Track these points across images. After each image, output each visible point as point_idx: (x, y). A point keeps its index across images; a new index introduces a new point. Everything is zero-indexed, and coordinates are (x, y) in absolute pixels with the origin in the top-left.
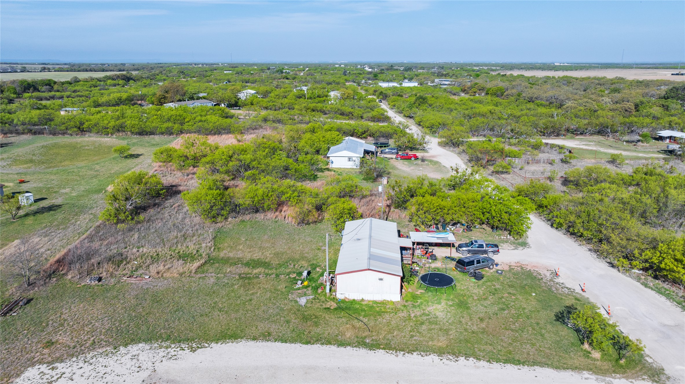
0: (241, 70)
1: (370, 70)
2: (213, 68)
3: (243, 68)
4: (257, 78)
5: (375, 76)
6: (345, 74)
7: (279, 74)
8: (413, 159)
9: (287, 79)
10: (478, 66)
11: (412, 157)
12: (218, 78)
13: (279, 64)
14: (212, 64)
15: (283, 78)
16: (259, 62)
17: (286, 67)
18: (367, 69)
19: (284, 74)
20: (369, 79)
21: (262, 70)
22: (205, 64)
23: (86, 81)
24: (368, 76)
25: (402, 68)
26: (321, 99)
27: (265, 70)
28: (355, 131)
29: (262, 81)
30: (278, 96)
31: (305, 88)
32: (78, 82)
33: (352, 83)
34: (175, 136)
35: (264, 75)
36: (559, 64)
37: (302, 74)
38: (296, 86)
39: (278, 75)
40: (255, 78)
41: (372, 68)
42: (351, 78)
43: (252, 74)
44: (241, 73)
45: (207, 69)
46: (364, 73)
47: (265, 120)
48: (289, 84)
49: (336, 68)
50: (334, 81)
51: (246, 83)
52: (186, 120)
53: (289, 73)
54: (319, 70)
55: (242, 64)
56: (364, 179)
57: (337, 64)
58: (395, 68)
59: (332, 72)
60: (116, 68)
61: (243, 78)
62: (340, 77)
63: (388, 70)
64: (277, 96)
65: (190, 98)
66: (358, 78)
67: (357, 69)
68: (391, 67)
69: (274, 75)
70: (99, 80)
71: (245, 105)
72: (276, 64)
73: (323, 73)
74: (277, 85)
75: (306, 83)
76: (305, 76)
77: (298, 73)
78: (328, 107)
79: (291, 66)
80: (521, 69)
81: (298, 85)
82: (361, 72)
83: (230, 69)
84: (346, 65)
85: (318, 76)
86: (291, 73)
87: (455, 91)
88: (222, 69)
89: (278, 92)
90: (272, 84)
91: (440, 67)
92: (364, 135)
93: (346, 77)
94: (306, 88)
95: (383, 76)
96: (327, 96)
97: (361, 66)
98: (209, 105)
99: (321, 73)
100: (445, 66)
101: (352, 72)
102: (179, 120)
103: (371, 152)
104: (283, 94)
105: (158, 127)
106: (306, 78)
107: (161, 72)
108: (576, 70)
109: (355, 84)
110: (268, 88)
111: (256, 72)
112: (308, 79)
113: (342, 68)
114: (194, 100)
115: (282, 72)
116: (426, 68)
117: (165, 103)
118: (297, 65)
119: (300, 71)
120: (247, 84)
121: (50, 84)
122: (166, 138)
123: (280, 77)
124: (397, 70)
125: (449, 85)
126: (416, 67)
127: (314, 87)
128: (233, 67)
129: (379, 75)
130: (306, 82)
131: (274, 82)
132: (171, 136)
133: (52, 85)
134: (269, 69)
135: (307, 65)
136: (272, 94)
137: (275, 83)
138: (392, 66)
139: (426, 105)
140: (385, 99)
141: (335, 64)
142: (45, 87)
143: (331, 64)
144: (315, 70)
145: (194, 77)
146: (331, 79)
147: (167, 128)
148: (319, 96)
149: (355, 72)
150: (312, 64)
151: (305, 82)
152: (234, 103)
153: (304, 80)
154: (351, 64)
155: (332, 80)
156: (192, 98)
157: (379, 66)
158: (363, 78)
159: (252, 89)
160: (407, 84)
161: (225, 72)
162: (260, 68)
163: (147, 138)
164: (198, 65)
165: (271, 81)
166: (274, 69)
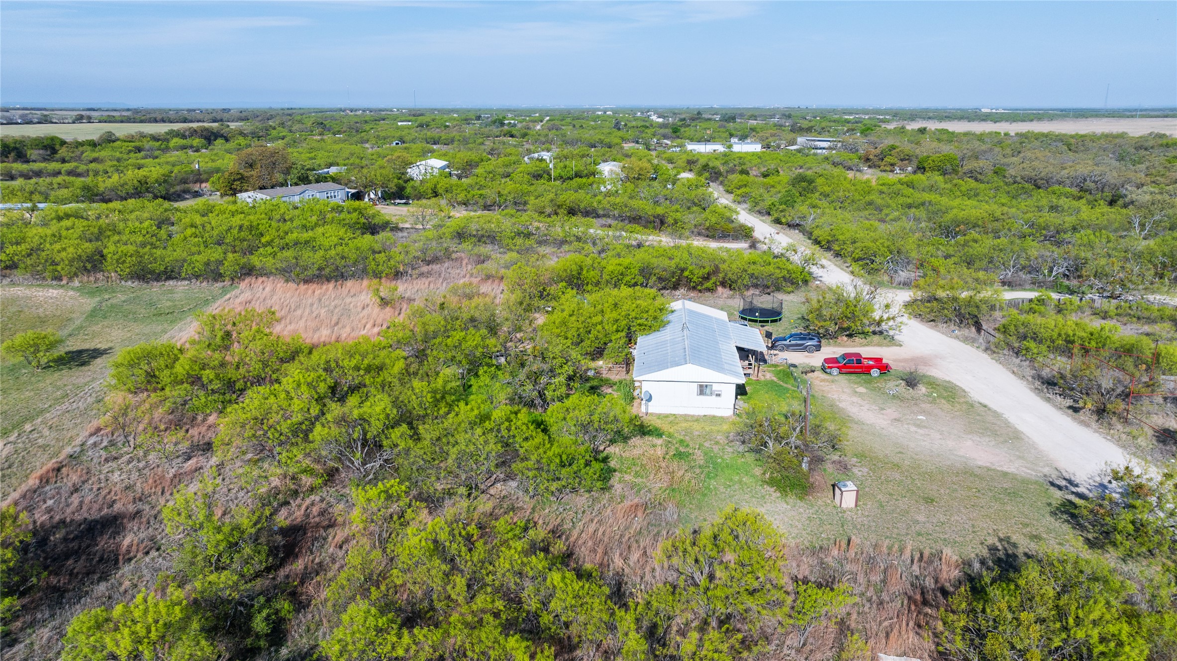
0: (428, 119)
1: (661, 120)
2: (379, 116)
3: (433, 117)
4: (454, 134)
5: (675, 132)
6: (617, 126)
7: (498, 127)
8: (875, 372)
9: (512, 136)
10: (850, 114)
11: (872, 367)
12: (382, 134)
13: (497, 110)
14: (381, 110)
15: (505, 136)
16: (464, 107)
17: (510, 116)
18: (654, 118)
19: (506, 127)
20: (665, 137)
21: (467, 121)
22: (368, 109)
23: (130, 139)
24: (662, 131)
25: (718, 118)
26: (584, 180)
27: (472, 119)
28: (686, 273)
29: (465, 141)
30: (492, 175)
31: (546, 155)
32: (114, 141)
33: (633, 144)
34: (227, 283)
35: (468, 130)
36: (989, 111)
37: (538, 127)
38: (529, 152)
39: (495, 130)
40: (452, 135)
41: (664, 117)
42: (631, 134)
43: (448, 126)
44: (427, 126)
45: (366, 119)
46: (652, 125)
47: (461, 235)
48: (515, 146)
49: (599, 117)
50: (601, 141)
51: (435, 143)
52: (263, 240)
53: (514, 125)
54: (569, 120)
55: (432, 111)
56: (772, 482)
57: (599, 110)
58: (705, 116)
59: (592, 123)
60: (207, 117)
61: (429, 134)
62: (610, 133)
63: (693, 119)
64: (490, 172)
65: (299, 178)
66: (644, 135)
67: (636, 119)
68: (698, 116)
69: (488, 128)
70: (155, 138)
71: (419, 197)
72: (492, 110)
73: (577, 126)
74: (492, 149)
75: (547, 145)
76: (546, 131)
77: (531, 125)
78: (605, 202)
79: (518, 113)
80: (930, 118)
81: (532, 148)
82: (647, 124)
83: (411, 118)
84: (615, 112)
85: (568, 131)
86: (519, 125)
87: (850, 163)
88: (396, 119)
89: (494, 163)
90: (482, 147)
91: (784, 115)
92: (708, 284)
93: (620, 133)
94: (549, 154)
95: (688, 131)
96: (593, 174)
97: (642, 113)
98: (339, 195)
99: (574, 126)
100: (792, 113)
101: (629, 125)
102: (245, 240)
103: (754, 353)
104: (501, 170)
105: (185, 261)
106: (547, 135)
107: (283, 124)
108: (1032, 120)
109: (641, 147)
110: (473, 156)
111: (455, 123)
112: (550, 137)
113: (609, 116)
114: (310, 182)
115: (502, 124)
116: (761, 116)
117: (241, 191)
118: (529, 112)
119: (535, 121)
120: (435, 147)
121: (51, 147)
122: (202, 288)
123: (498, 134)
124: (710, 119)
125: (830, 148)
126: (742, 115)
127: (565, 152)
128: (415, 114)
129: (683, 130)
130: (547, 141)
131: (487, 143)
132: (219, 285)
133: (57, 147)
134: (478, 118)
135: (547, 112)
136: (479, 170)
137: (489, 144)
138: (699, 113)
139: (817, 194)
140: (717, 179)
141: (595, 110)
142: (36, 152)
143: (588, 111)
144: (562, 120)
145: (339, 132)
146: (597, 136)
147: (207, 264)
148: (578, 175)
149: (634, 124)
150: (554, 111)
151: (545, 143)
152: (394, 189)
153: (544, 139)
154: (624, 111)
155: (597, 138)
156: (304, 180)
157: (675, 114)
158: (654, 135)
159: (440, 157)
160: (739, 147)
161: (399, 124)
162: (463, 117)
163: (156, 289)
164: (356, 111)
165: (481, 140)
166: (488, 118)
